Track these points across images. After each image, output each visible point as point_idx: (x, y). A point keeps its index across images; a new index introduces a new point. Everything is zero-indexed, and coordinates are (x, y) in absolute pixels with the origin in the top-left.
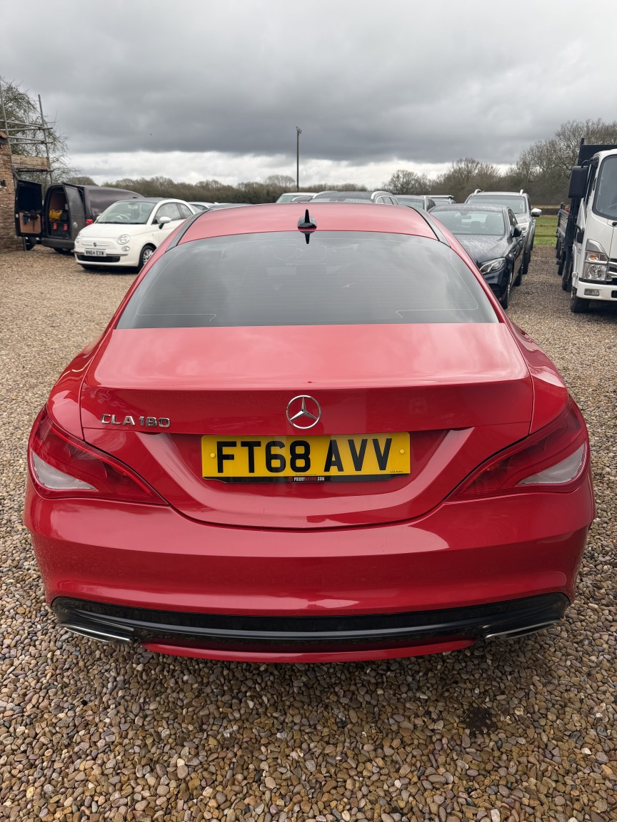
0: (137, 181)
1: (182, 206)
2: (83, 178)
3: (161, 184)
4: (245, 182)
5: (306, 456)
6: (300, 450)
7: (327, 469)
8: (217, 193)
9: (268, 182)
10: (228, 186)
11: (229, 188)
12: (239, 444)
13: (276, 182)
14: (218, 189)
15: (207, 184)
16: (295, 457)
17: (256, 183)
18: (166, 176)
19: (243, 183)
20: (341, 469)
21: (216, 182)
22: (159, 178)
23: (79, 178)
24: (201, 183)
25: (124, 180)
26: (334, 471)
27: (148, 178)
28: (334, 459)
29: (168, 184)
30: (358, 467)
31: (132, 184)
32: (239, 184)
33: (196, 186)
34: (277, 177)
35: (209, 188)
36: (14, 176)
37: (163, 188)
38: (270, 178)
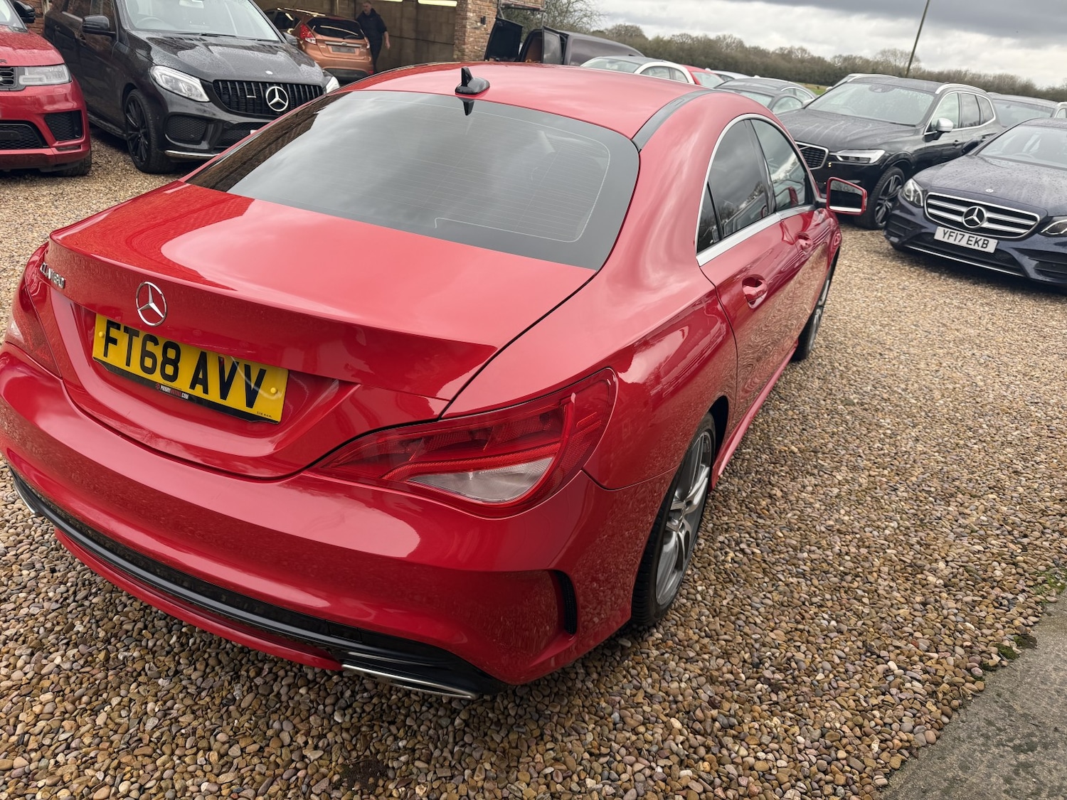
0: (697, 37)
1: (677, 74)
2: (632, 27)
3: (728, 46)
4: (845, 54)
5: (175, 363)
6: (171, 354)
7: (193, 387)
8: (799, 65)
9: (879, 58)
10: (819, 58)
11: (820, 61)
12: (122, 329)
13: (892, 59)
14: (802, 61)
15: (790, 52)
16: (166, 361)
17: (861, 58)
18: (738, 36)
19: (840, 56)
20: (206, 391)
21: (803, 50)
22: (727, 36)
23: (626, 27)
24: (781, 49)
25: (681, 36)
26: (198, 391)
27: (712, 36)
28: (201, 376)
29: (736, 47)
30: (224, 394)
31: (690, 41)
32: (835, 57)
33: (773, 53)
34: (894, 53)
35: (791, 58)
36: (498, 12)
37: (729, 51)
38: (883, 53)
